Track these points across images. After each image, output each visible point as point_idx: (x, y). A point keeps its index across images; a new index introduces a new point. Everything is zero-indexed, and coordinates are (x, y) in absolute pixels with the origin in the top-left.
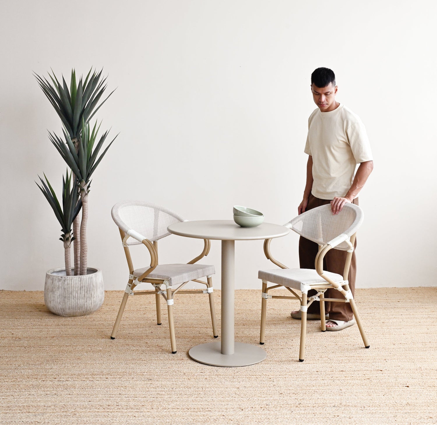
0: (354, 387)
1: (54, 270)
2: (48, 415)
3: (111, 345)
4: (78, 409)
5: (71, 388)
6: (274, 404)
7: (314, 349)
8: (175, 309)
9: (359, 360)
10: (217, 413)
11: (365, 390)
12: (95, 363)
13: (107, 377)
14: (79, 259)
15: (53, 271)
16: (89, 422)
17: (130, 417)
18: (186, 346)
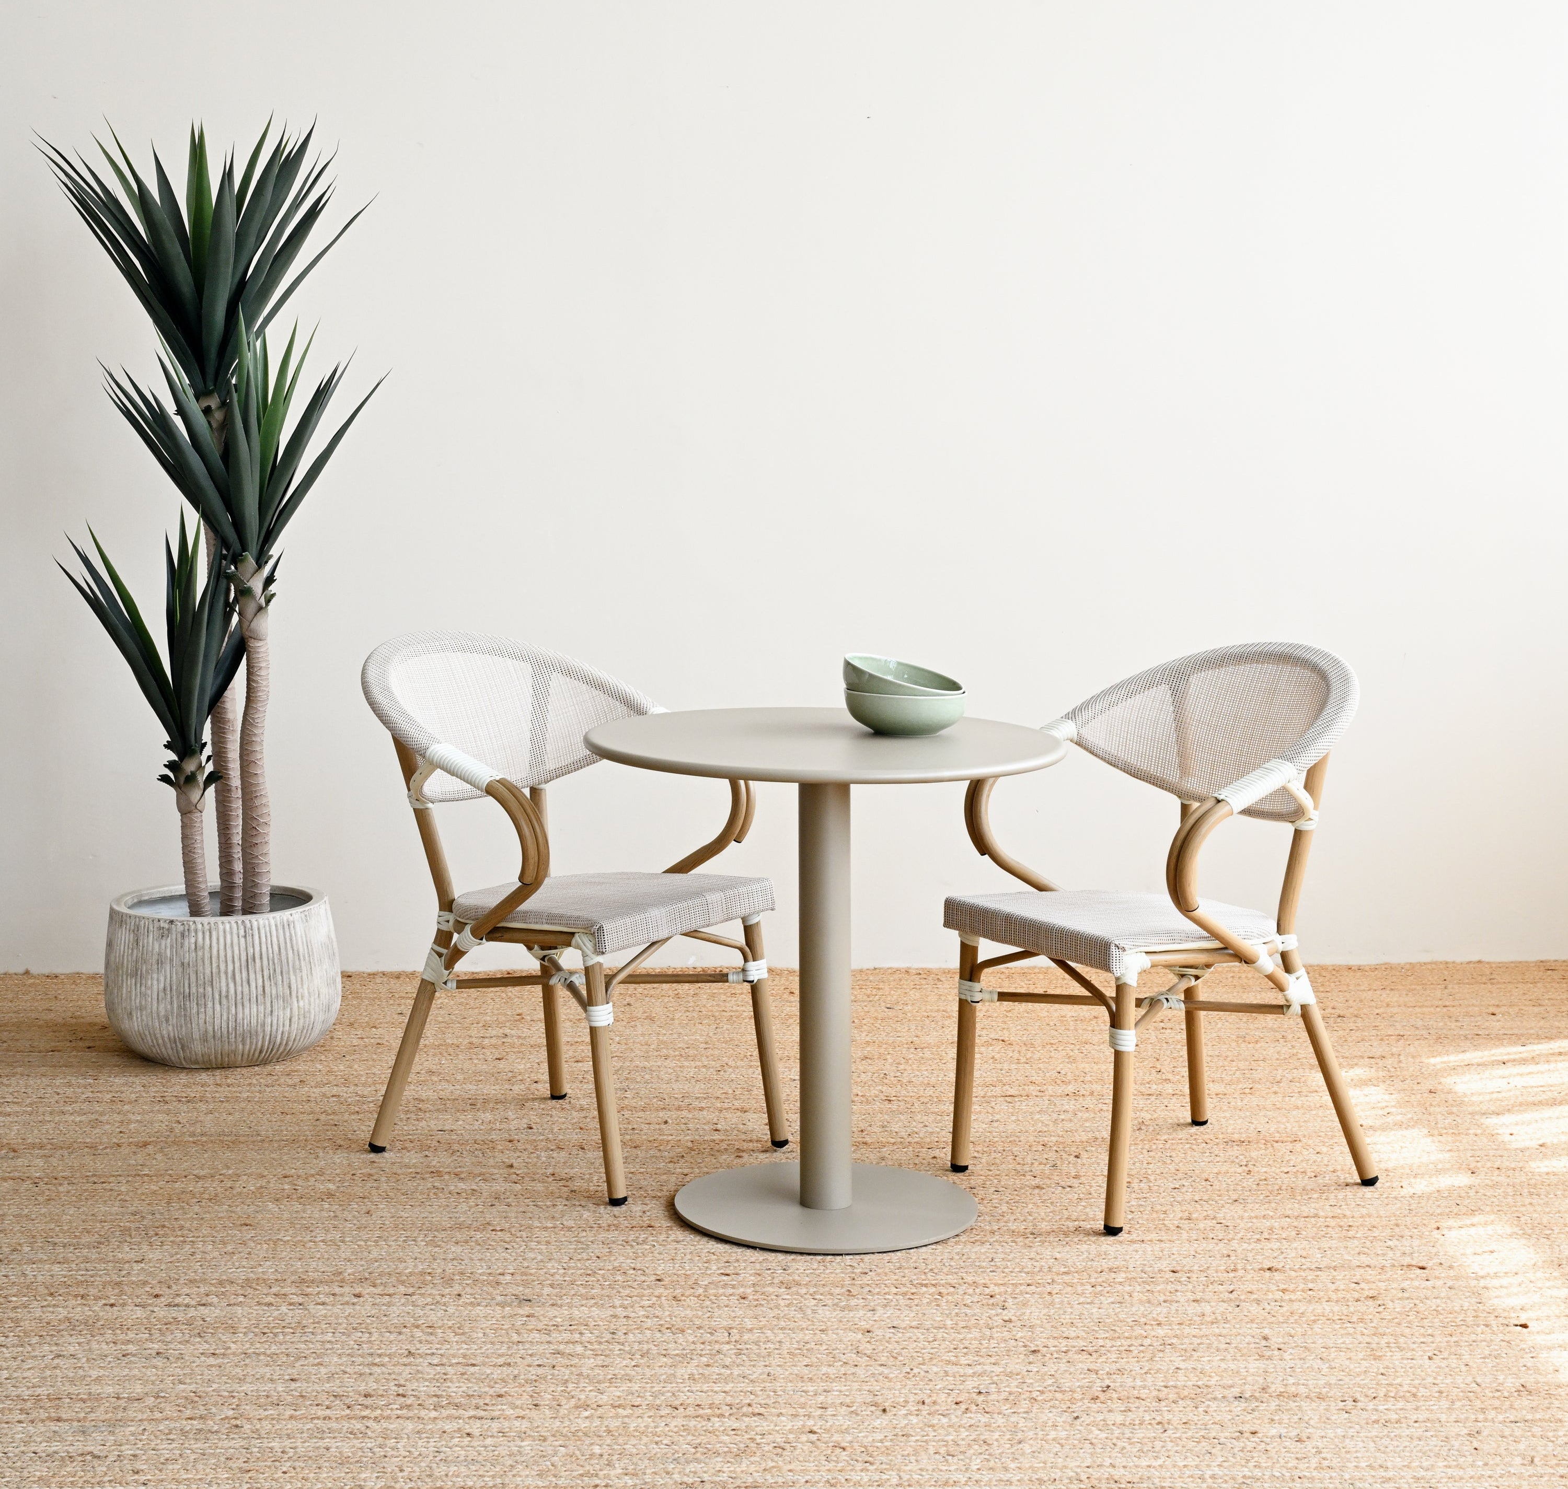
0: (1317, 1328)
2: (133, 1428)
3: (371, 1175)
4: (248, 1408)
5: (220, 1330)
6: (1007, 1389)
7: (1162, 1190)
8: (617, 1039)
9: (1337, 1230)
10: (787, 1423)
11: (1360, 1337)
13: (358, 1290)
16: (291, 1454)
17: (452, 1438)
18: (664, 1177)
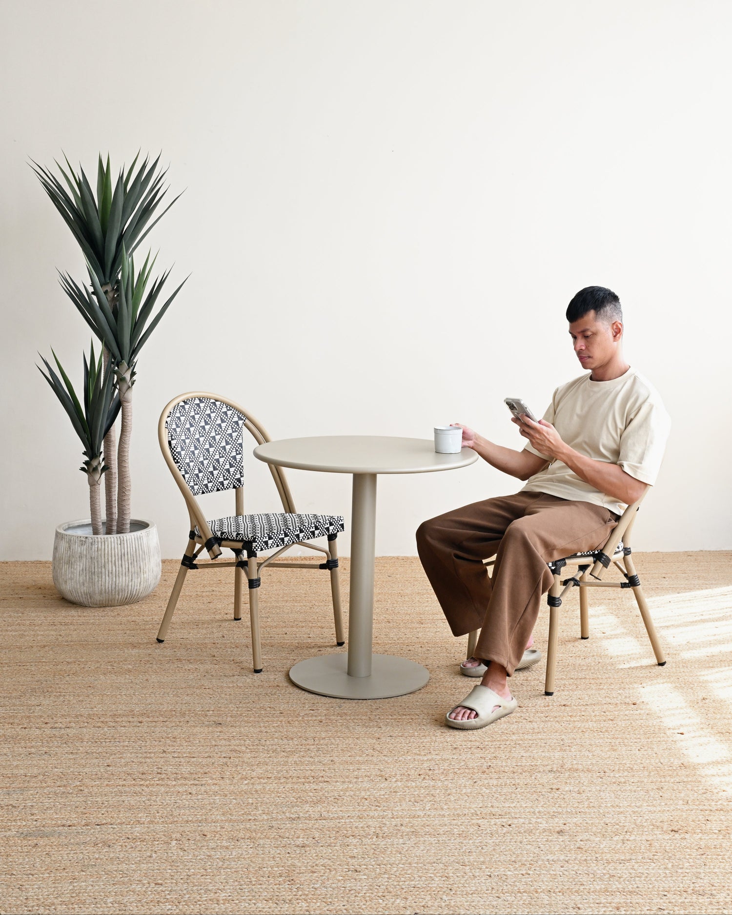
0: (586, 734)
1: (69, 525)
2: (31, 792)
4: (87, 780)
5: (75, 740)
6: (443, 768)
8: (264, 592)
9: (595, 685)
10: (340, 786)
11: (606, 740)
12: (119, 695)
13: (141, 719)
14: (115, 504)
15: (67, 527)
16: (106, 805)
17: (182, 795)
18: (285, 661)
